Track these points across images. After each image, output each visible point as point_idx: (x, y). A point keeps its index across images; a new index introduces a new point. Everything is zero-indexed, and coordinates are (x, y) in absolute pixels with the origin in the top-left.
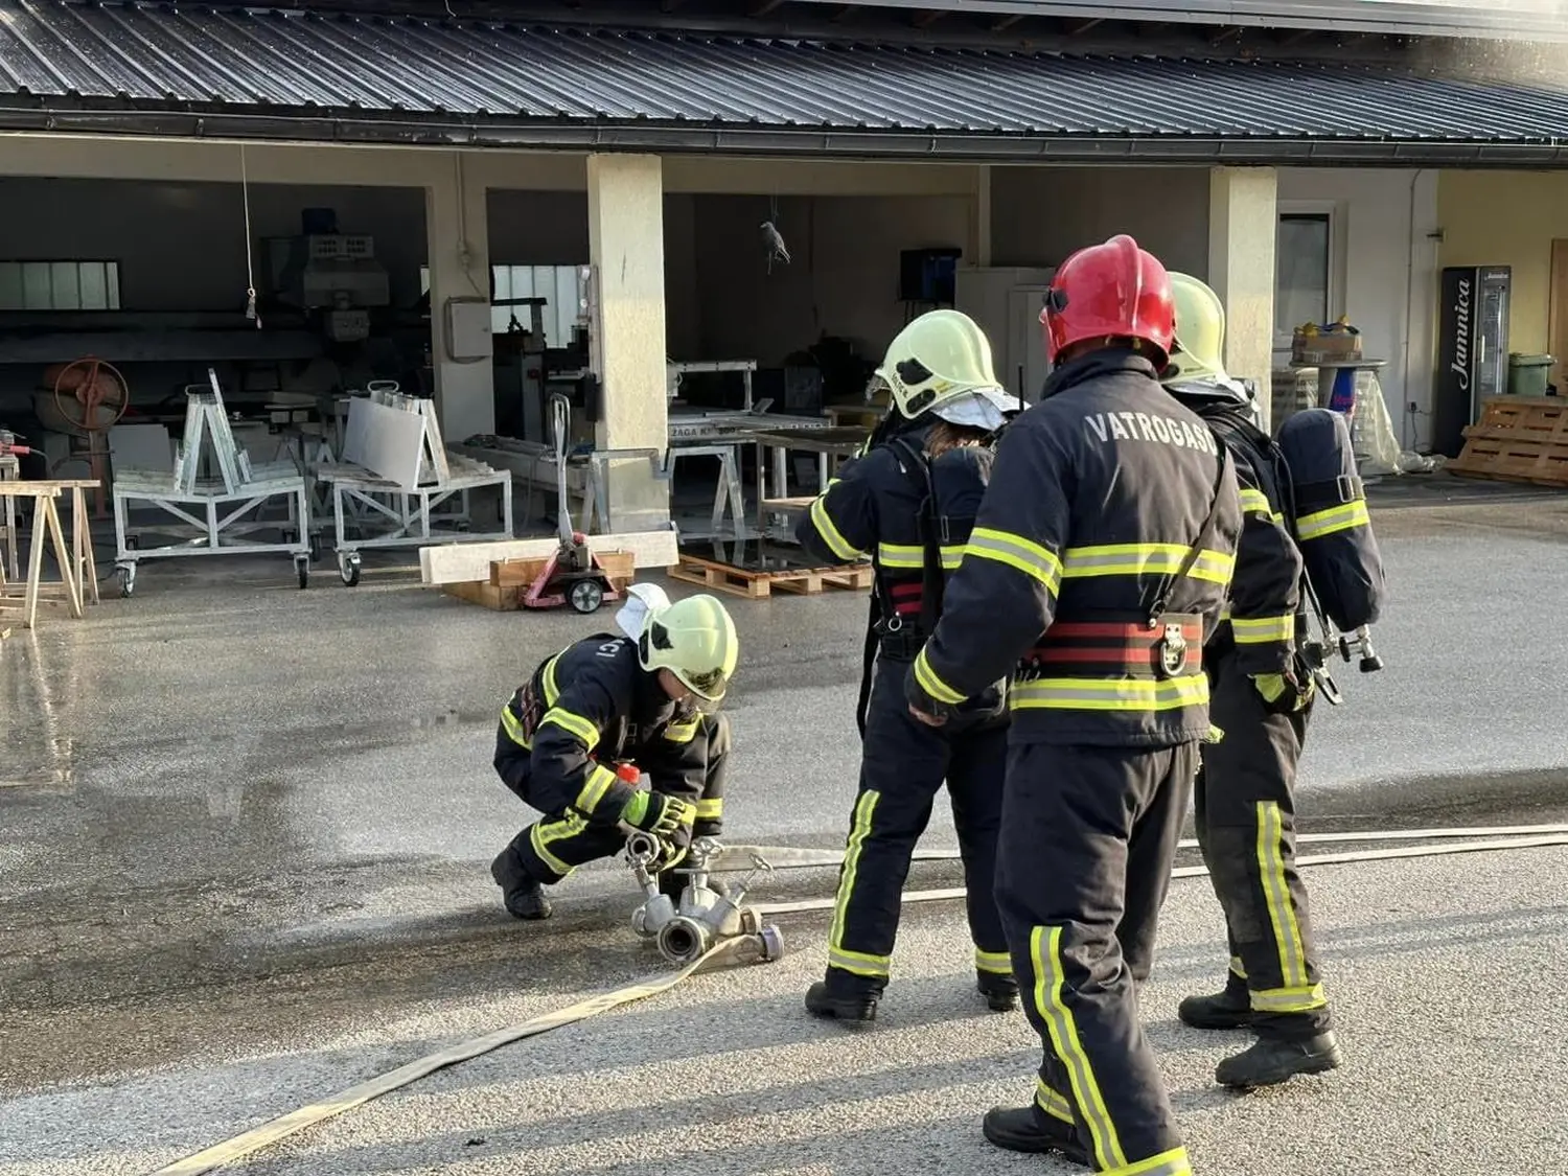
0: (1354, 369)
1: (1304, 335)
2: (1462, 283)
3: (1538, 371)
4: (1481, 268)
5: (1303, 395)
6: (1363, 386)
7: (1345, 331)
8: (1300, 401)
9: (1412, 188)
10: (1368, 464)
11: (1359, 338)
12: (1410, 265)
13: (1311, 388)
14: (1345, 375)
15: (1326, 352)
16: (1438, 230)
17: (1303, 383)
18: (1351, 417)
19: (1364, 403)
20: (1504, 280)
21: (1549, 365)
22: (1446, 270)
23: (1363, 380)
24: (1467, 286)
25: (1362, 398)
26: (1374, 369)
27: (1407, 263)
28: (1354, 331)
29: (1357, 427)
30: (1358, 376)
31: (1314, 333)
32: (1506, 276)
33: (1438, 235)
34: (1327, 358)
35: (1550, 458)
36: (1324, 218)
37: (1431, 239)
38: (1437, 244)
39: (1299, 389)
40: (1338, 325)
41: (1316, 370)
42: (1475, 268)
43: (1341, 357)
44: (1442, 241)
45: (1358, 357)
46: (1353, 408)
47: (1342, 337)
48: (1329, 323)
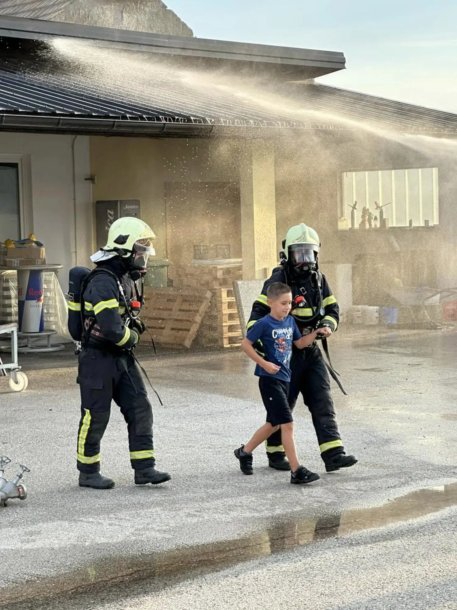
0: (41, 271)
1: (6, 247)
2: (109, 211)
3: (162, 270)
4: (121, 201)
5: (7, 289)
6: (48, 282)
7: (34, 244)
8: (6, 293)
9: (73, 147)
10: (54, 336)
11: (43, 249)
12: (74, 199)
13: (13, 285)
14: (35, 275)
15: (22, 259)
16: (91, 176)
17: (7, 281)
18: (41, 303)
19: (48, 294)
20: (135, 209)
21: (168, 266)
22: (98, 202)
23: (48, 278)
24: (112, 213)
25: (48, 290)
26: (55, 271)
27: (73, 198)
28: (39, 244)
29: (45, 311)
30: (44, 276)
31: (12, 246)
32: (137, 207)
33: (91, 179)
34: (22, 263)
35: (173, 329)
36: (14, 166)
37: (88, 181)
38: (91, 185)
39: (5, 286)
40: (29, 240)
41: (15, 271)
42: (117, 201)
43: (31, 262)
44: (94, 183)
45: (44, 263)
46: (42, 298)
47: (31, 248)
48: (22, 238)
